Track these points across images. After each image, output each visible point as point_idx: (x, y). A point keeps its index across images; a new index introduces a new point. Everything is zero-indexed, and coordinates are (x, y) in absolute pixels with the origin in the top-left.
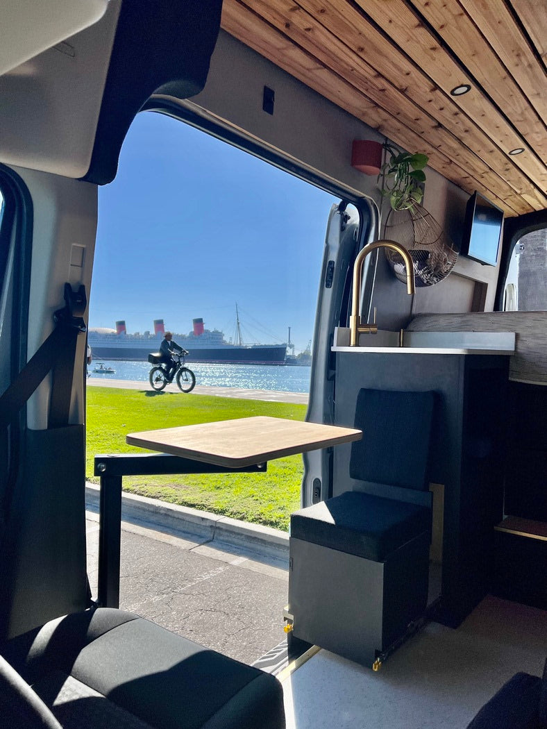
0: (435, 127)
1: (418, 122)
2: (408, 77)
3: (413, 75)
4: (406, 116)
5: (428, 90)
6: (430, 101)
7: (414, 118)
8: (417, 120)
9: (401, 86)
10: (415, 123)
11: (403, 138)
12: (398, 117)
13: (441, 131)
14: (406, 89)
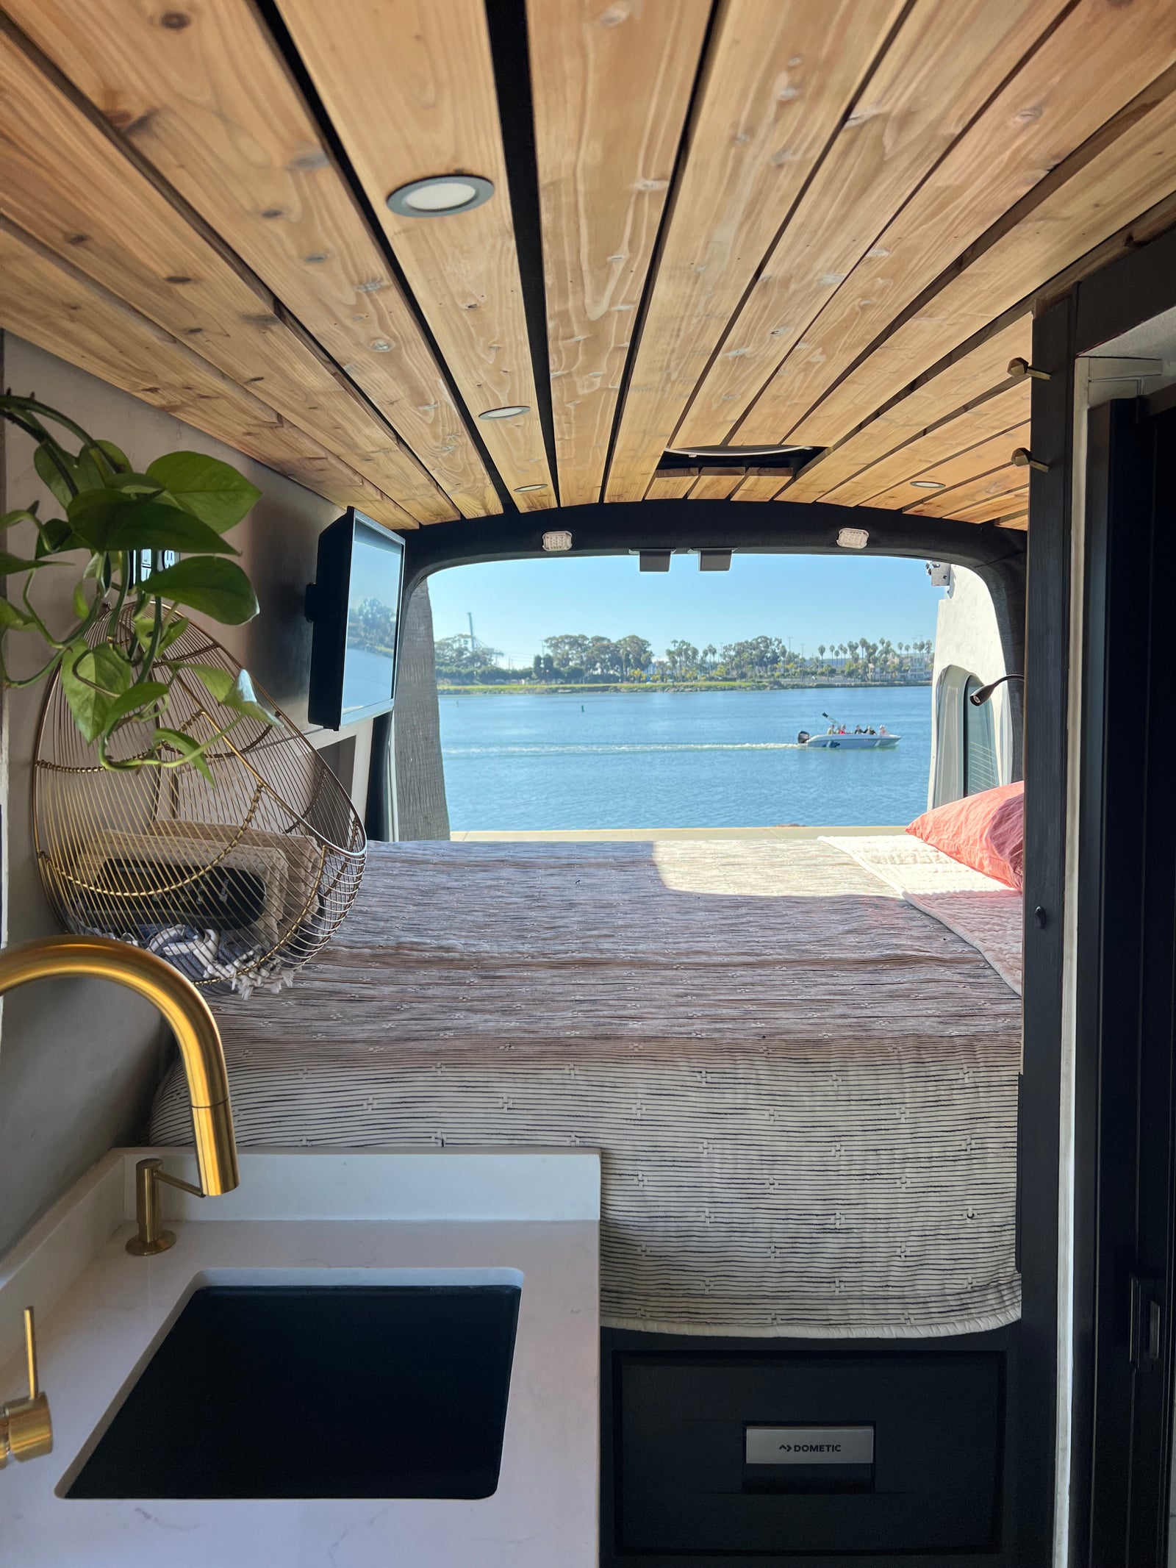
0: (261, 322)
1: (180, 289)
2: (169, 37)
3: (205, 34)
4: (118, 257)
5: (278, 159)
6: (272, 214)
7: (164, 271)
8: (184, 280)
9: (111, 94)
10: (169, 293)
11: (94, 339)
12: (75, 254)
13: (281, 336)
14: (143, 123)
